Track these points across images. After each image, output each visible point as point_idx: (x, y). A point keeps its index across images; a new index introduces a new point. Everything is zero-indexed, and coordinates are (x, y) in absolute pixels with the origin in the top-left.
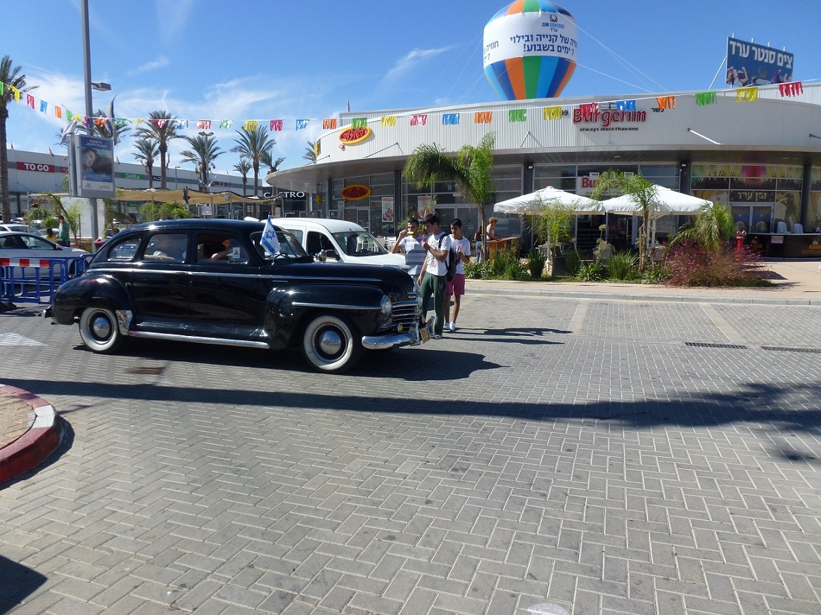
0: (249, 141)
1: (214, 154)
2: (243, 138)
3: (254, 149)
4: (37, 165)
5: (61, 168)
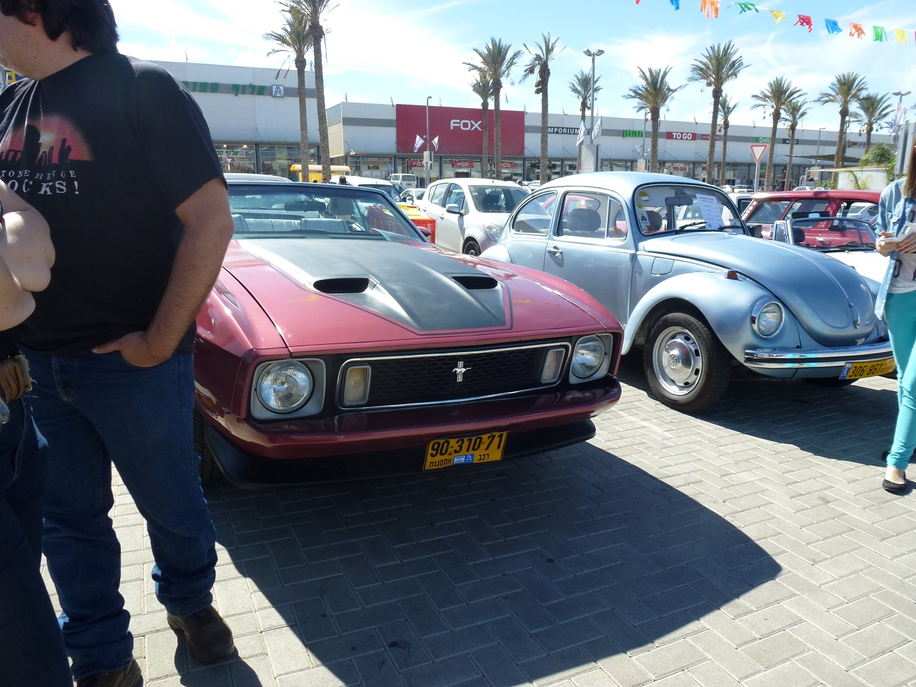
4: (682, 134)
5: (703, 135)
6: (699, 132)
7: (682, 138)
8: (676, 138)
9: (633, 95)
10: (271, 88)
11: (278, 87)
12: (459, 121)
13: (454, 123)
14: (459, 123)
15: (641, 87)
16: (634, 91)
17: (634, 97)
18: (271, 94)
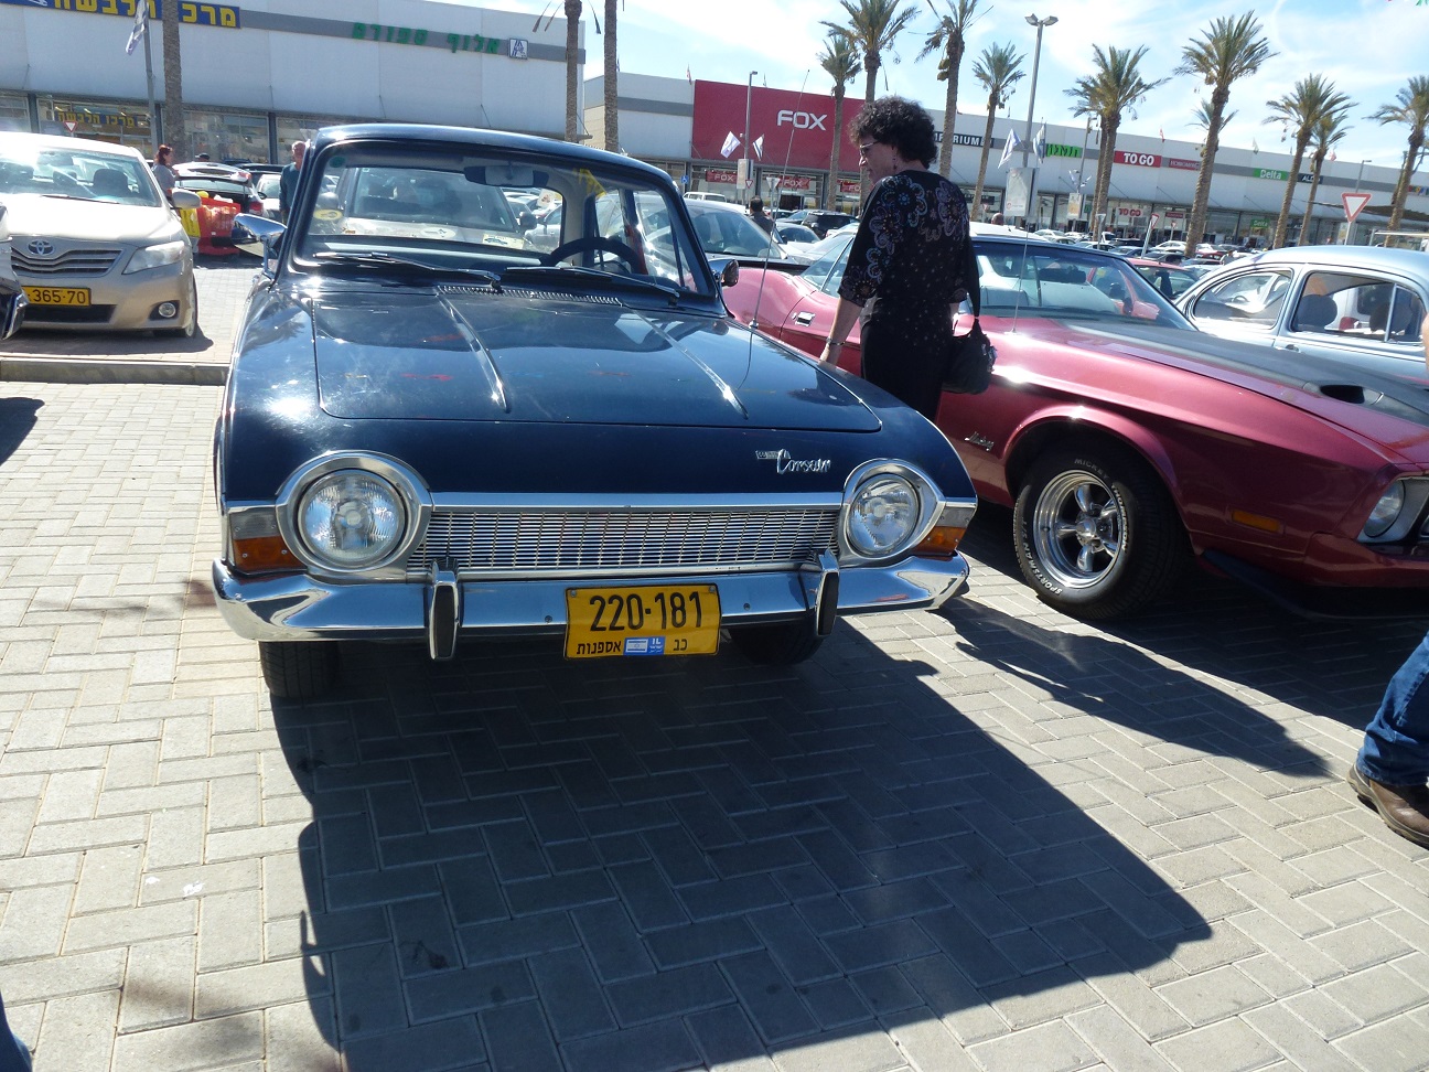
4: (1139, 155)
5: (1171, 160)
6: (1166, 154)
7: (1138, 163)
10: (508, 42)
11: (518, 42)
12: (791, 113)
13: (783, 115)
14: (792, 116)
18: (507, 53)
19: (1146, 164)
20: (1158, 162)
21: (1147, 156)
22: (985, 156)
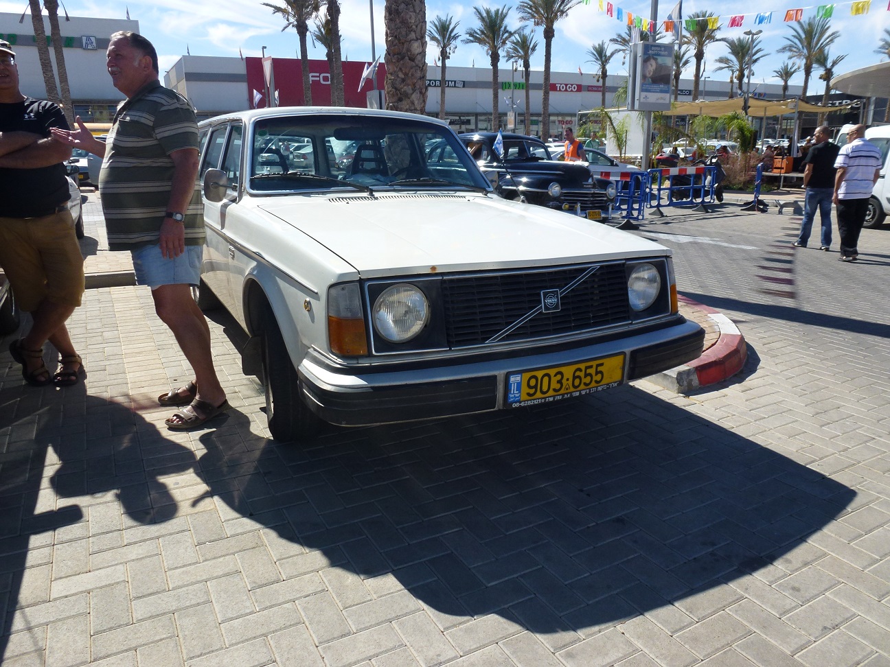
0: (803, 36)
1: (755, 57)
2: (795, 34)
3: (809, 46)
4: (566, 85)
5: (589, 86)
6: (585, 83)
7: (566, 90)
8: (560, 90)
9: (471, 38)
10: (80, 39)
11: (88, 38)
12: (318, 74)
13: (312, 76)
14: (319, 77)
15: (476, 30)
16: (471, 35)
17: (472, 42)
18: (81, 46)
19: (572, 91)
20: (580, 88)
21: (572, 85)
22: (443, 92)
